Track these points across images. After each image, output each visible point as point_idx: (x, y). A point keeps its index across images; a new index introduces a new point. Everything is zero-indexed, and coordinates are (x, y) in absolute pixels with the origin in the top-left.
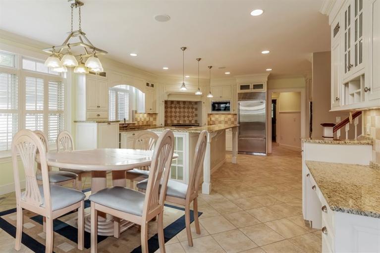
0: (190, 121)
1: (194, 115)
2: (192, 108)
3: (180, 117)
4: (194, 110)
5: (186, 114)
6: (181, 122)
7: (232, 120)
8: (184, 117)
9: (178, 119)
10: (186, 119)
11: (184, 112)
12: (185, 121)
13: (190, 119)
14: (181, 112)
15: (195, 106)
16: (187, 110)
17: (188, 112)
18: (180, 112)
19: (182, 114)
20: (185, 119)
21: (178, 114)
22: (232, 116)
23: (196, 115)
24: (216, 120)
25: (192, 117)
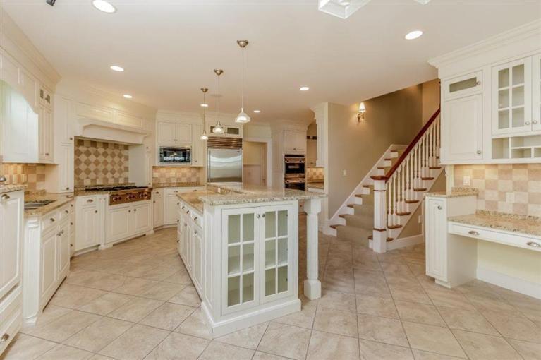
0: (117, 180)
1: (122, 167)
2: (120, 156)
3: (96, 172)
4: (123, 159)
5: (109, 167)
6: (99, 182)
7: (188, 176)
8: (105, 172)
9: (92, 175)
10: (109, 175)
11: (105, 163)
12: (107, 180)
13: (116, 175)
14: (99, 163)
15: (124, 152)
16: (111, 159)
17: (113, 163)
18: (97, 163)
19: (101, 167)
20: (107, 176)
21: (92, 167)
22: (189, 170)
23: (126, 169)
24: (162, 177)
25: (121, 172)
